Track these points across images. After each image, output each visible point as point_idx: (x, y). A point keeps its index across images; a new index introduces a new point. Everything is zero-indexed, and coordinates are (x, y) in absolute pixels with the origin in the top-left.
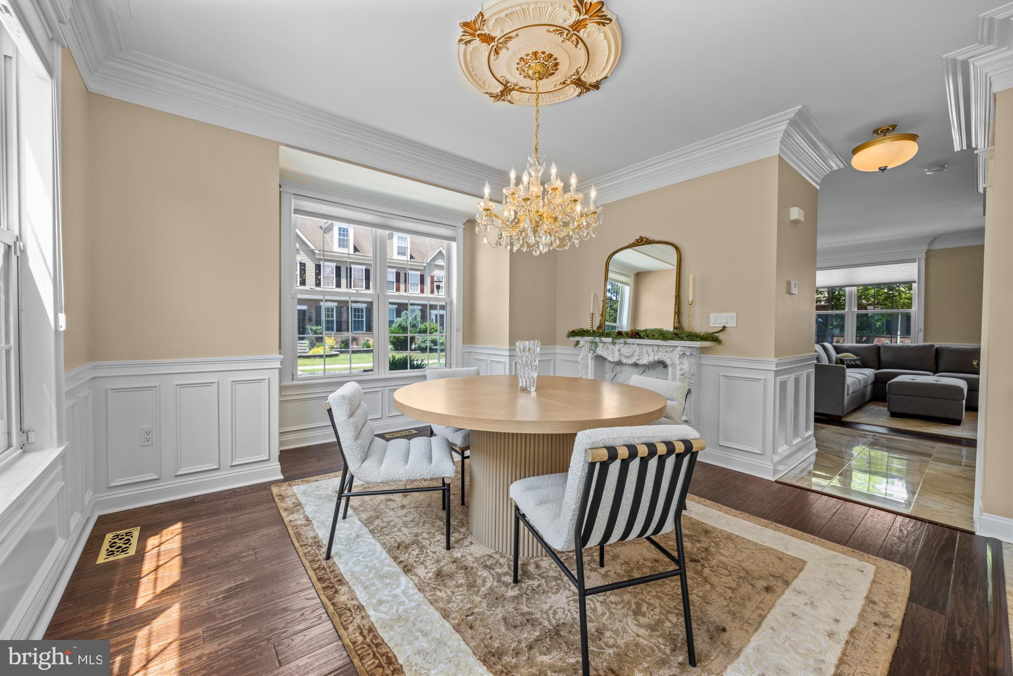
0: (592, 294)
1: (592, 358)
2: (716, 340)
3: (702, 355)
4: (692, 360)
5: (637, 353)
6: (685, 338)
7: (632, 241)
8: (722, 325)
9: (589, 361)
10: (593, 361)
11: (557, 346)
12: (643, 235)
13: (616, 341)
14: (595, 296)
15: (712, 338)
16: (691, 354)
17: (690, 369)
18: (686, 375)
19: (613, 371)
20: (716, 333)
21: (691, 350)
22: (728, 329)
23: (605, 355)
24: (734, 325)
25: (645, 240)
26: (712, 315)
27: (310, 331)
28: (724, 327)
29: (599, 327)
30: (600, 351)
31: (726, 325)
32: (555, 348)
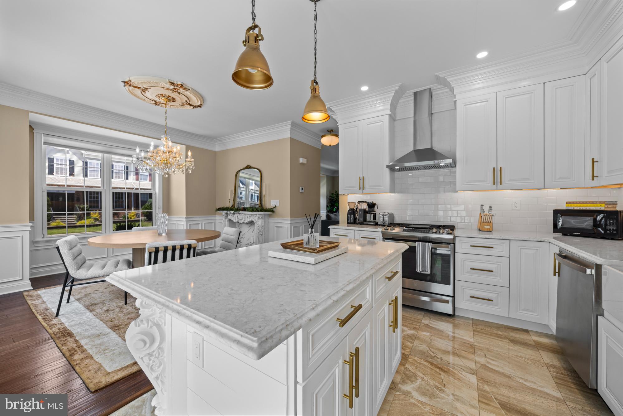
0: (230, 190)
1: (227, 221)
2: (273, 211)
3: (269, 218)
4: (263, 220)
5: (244, 218)
6: (259, 211)
7: (245, 166)
8: (275, 205)
9: (227, 222)
10: (228, 222)
11: (216, 216)
12: (249, 164)
13: (235, 213)
14: (231, 191)
15: (272, 210)
16: (262, 218)
17: (261, 225)
18: (260, 226)
19: (239, 227)
20: (272, 208)
21: (262, 216)
22: (277, 207)
23: (232, 219)
24: (278, 205)
25: (249, 166)
26: (272, 201)
27: (78, 209)
28: (276, 206)
29: (232, 206)
30: (230, 217)
31: (276, 205)
32: (216, 217)
